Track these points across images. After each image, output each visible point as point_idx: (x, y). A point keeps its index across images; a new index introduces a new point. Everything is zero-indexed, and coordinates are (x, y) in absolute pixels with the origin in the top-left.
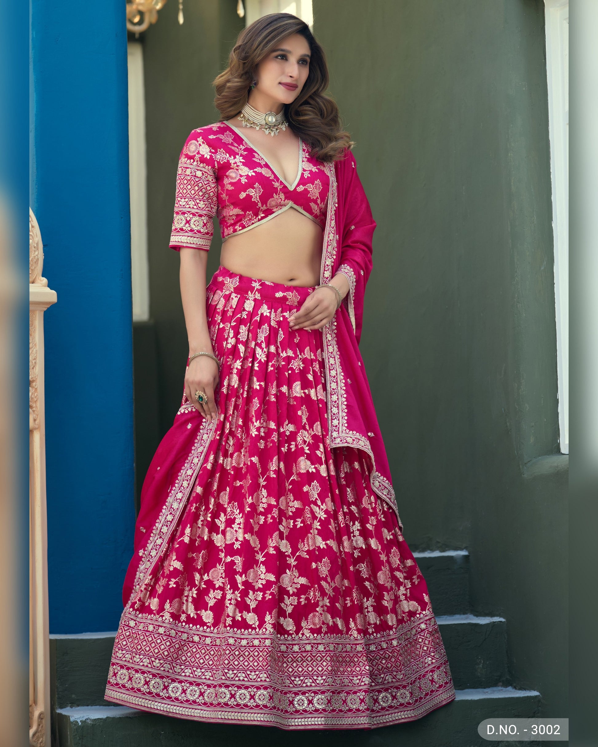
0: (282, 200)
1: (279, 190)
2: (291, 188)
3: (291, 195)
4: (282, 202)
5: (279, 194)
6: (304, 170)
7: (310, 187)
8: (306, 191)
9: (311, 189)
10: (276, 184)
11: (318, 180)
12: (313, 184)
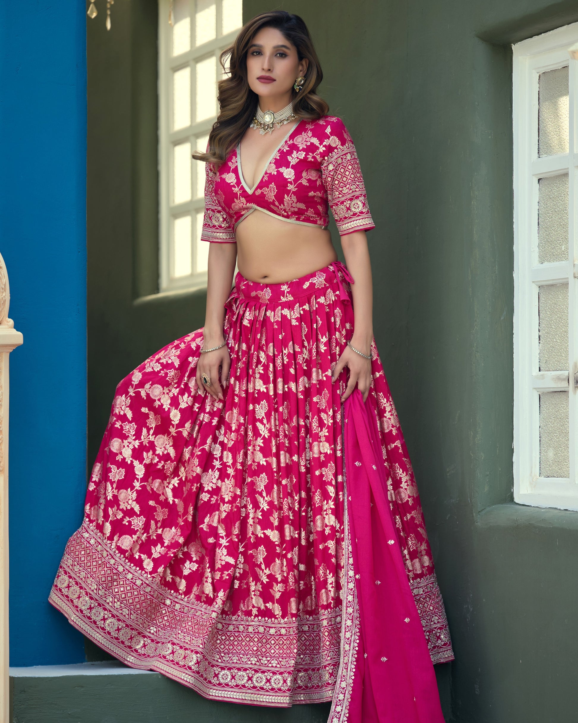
0: (244, 204)
1: (239, 195)
2: (250, 192)
3: (250, 198)
4: (244, 206)
5: (240, 199)
6: (266, 173)
7: (265, 190)
8: (263, 195)
9: (266, 193)
10: (236, 190)
11: (273, 183)
12: (268, 188)
